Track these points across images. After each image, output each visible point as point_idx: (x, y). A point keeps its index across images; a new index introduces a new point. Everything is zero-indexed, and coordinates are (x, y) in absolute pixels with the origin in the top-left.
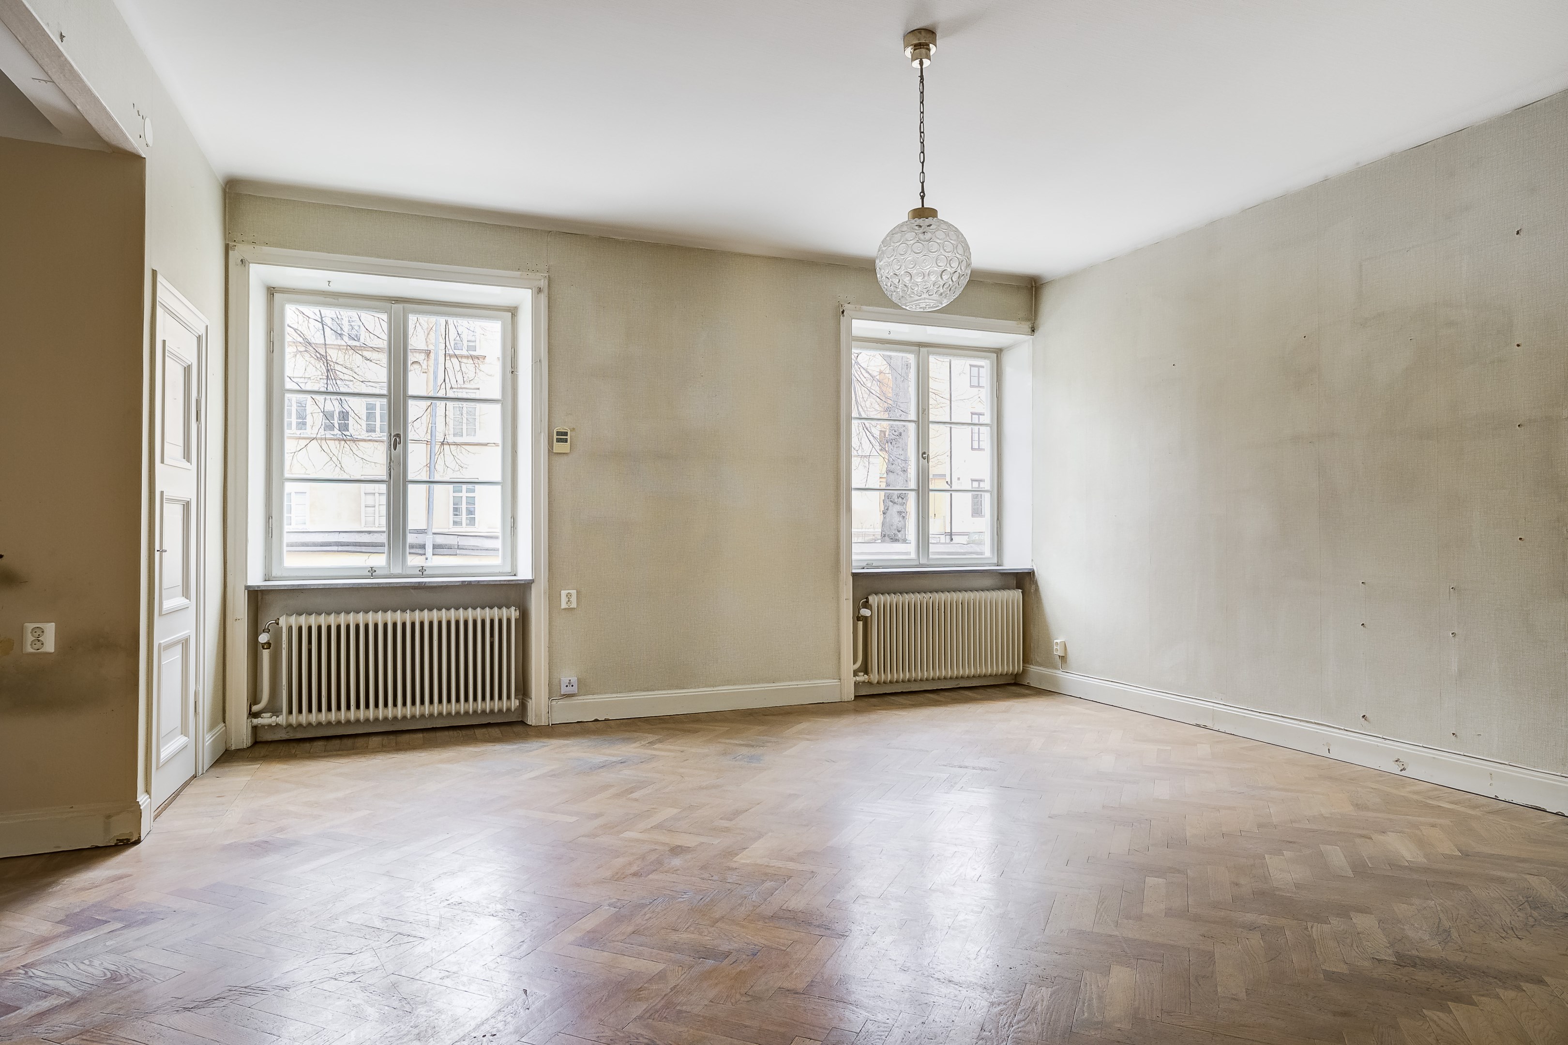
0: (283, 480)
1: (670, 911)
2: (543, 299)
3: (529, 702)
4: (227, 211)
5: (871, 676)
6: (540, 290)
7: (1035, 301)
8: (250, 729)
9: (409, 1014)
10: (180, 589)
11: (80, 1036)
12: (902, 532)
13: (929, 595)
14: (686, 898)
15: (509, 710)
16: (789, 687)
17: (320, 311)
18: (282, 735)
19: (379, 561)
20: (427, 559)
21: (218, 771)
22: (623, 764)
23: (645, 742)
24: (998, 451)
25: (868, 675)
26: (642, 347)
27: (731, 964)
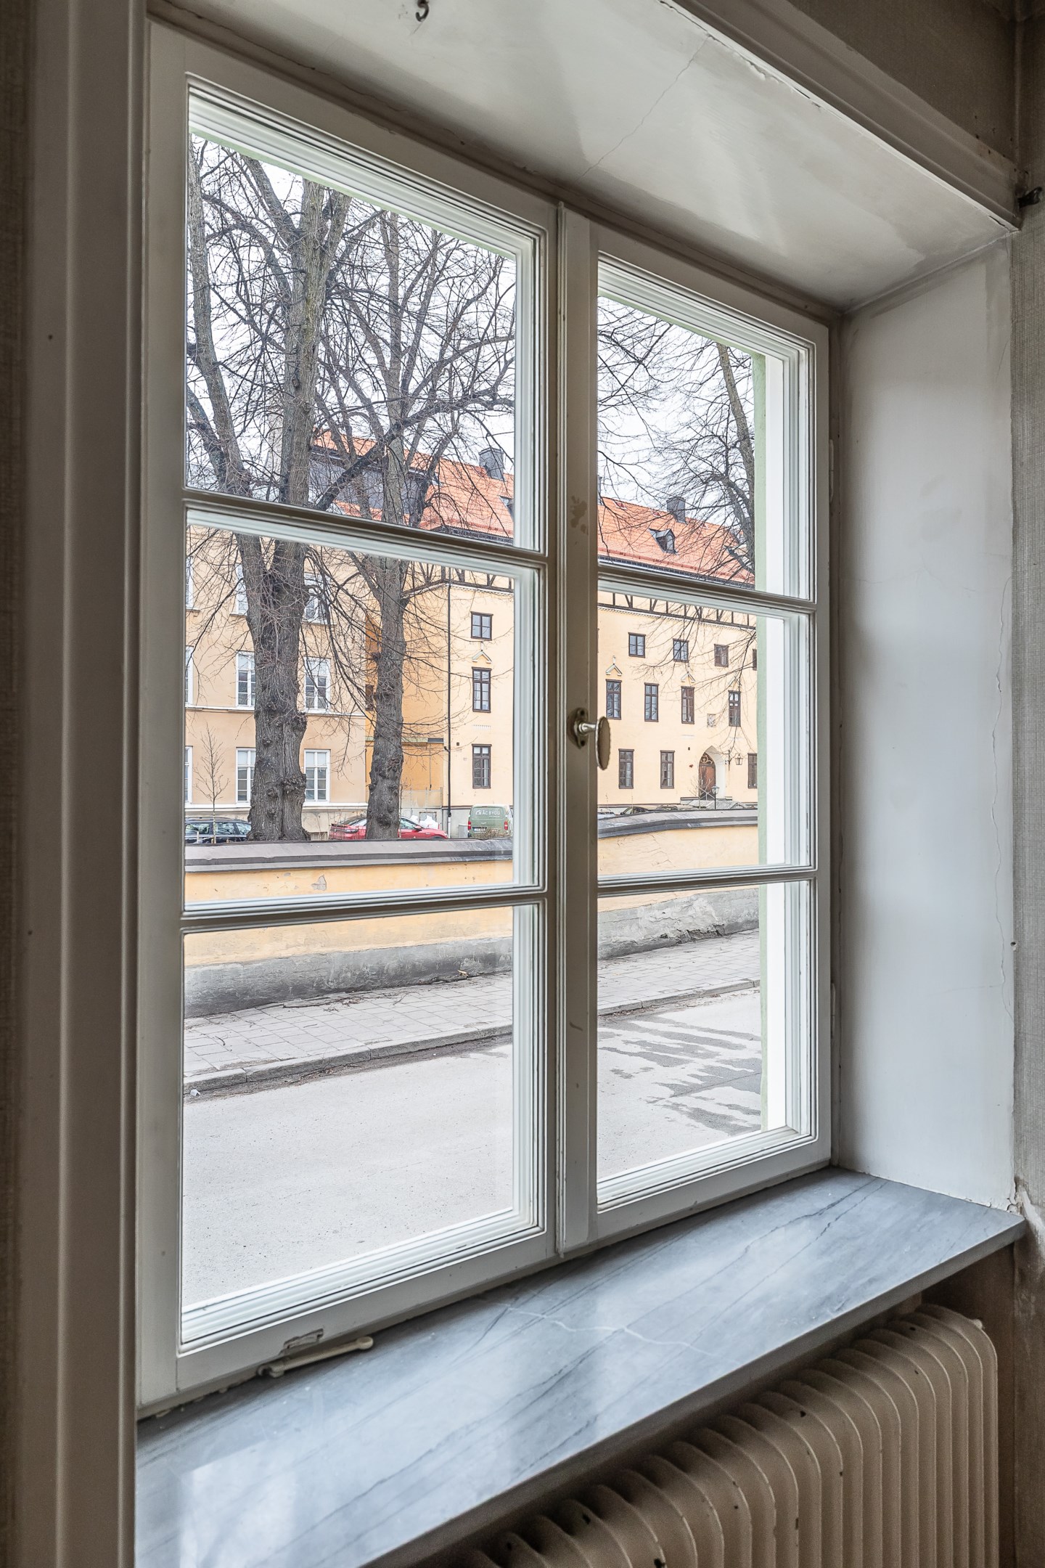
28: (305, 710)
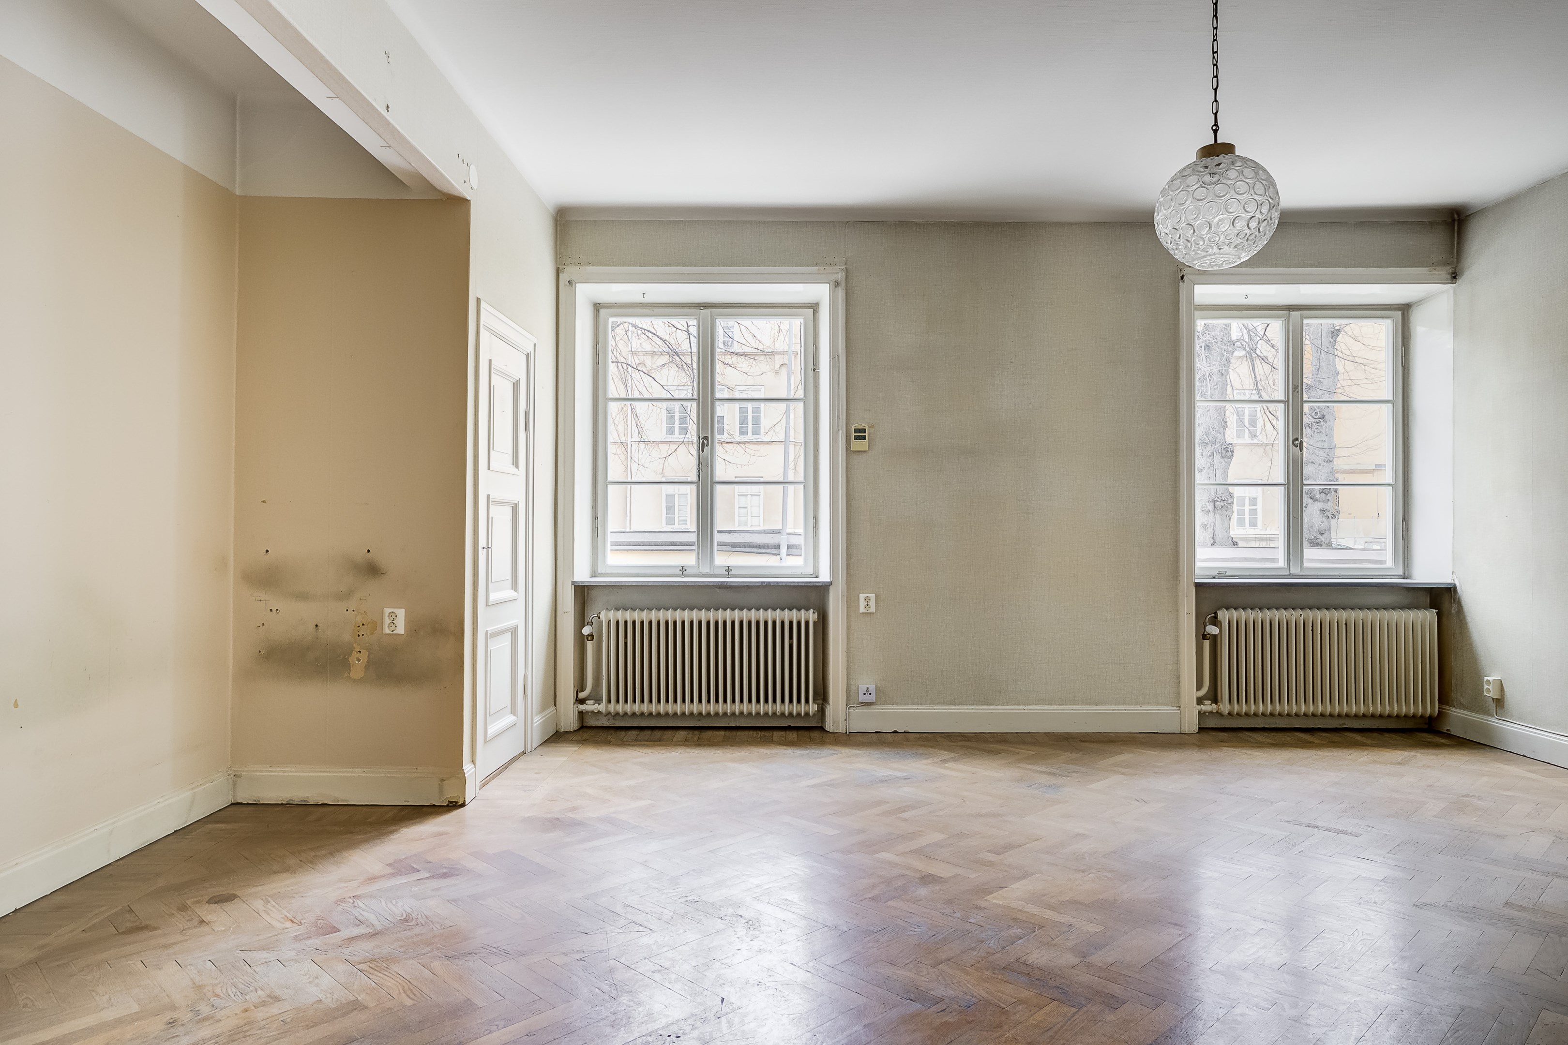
0: (607, 483)
1: (895, 943)
2: (841, 293)
3: (827, 708)
4: (558, 238)
5: (1221, 706)
6: (837, 284)
7: (1458, 239)
8: (576, 714)
9: (613, 1000)
10: (509, 583)
11: (369, 963)
12: (1325, 535)
13: (1300, 612)
14: (918, 931)
15: (807, 714)
16: (1115, 711)
17: (687, 322)
18: (604, 722)
19: (689, 559)
20: (781, 559)
21: (545, 749)
22: (906, 781)
23: (938, 760)
24: (1404, 433)
25: (1216, 704)
26: (944, 335)
27: (939, 1012)
28: (1234, 442)
